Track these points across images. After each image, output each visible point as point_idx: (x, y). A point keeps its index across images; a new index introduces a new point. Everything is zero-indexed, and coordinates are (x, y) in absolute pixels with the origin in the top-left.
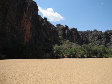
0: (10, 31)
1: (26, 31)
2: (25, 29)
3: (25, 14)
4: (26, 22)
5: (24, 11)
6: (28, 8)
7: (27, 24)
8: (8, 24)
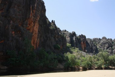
0: (13, 32)
1: (34, 34)
2: (32, 31)
3: (33, 12)
4: (33, 23)
5: (31, 8)
6: (36, 5)
7: (34, 25)
8: (11, 22)
